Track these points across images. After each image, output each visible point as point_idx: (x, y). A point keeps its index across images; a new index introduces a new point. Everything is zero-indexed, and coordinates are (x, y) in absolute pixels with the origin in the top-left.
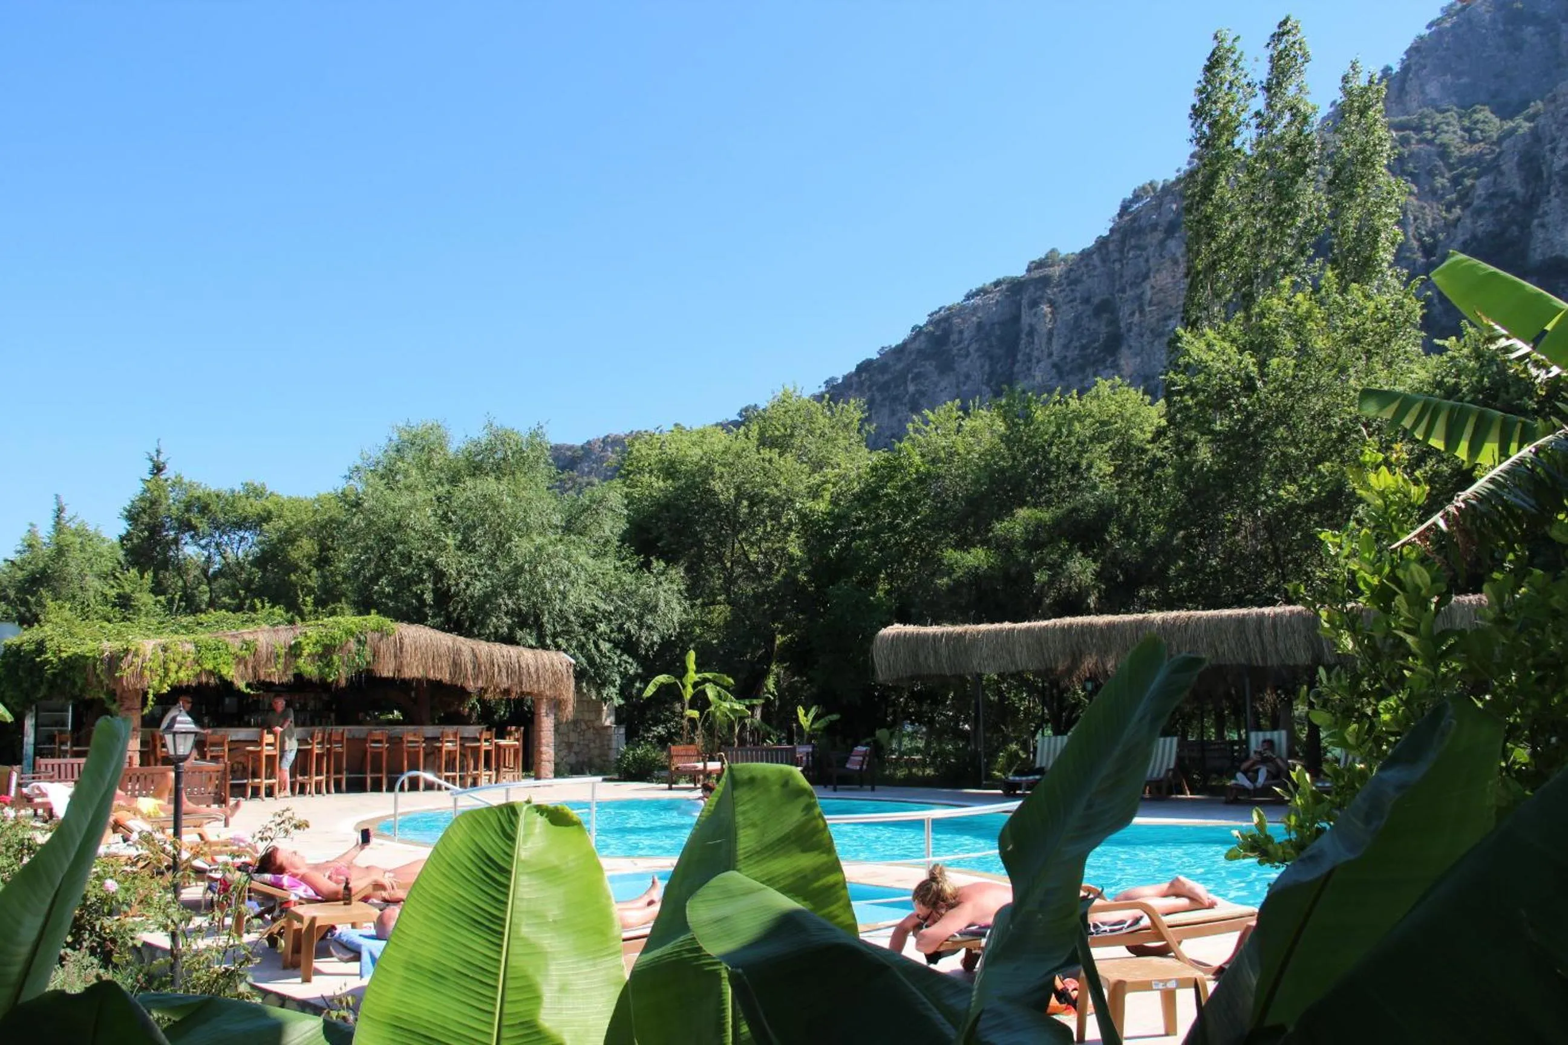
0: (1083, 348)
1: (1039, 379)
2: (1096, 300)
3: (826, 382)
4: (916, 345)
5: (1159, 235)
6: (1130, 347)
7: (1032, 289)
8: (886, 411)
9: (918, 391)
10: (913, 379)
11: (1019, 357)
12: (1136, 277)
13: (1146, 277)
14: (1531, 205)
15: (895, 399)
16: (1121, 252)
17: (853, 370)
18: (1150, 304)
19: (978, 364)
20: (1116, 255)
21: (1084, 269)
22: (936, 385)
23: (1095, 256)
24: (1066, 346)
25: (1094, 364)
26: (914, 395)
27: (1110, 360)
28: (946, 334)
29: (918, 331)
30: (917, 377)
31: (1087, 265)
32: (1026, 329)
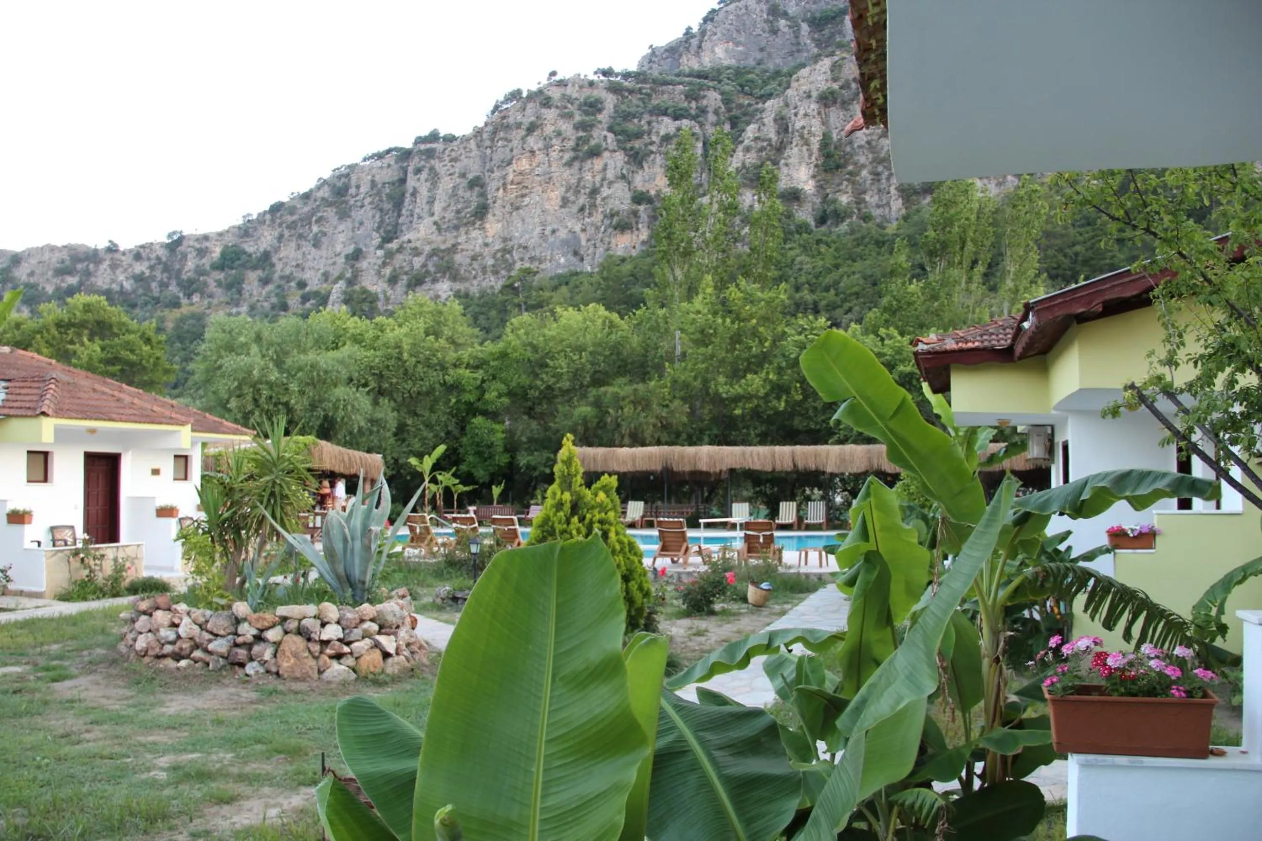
0: (458, 212)
1: (422, 232)
2: (470, 176)
3: (244, 217)
4: (320, 194)
5: (522, 132)
6: (494, 215)
7: (416, 159)
8: (293, 245)
9: (320, 231)
10: (317, 222)
11: (404, 212)
12: (503, 162)
13: (510, 163)
14: (780, 149)
15: (301, 236)
16: (492, 140)
17: (267, 209)
18: (512, 183)
19: (370, 214)
20: (488, 143)
21: (462, 151)
22: (335, 228)
23: (472, 141)
24: (445, 209)
25: (466, 224)
26: (316, 234)
27: (479, 223)
28: (346, 188)
29: (323, 183)
30: (319, 220)
31: (465, 148)
32: (410, 190)
